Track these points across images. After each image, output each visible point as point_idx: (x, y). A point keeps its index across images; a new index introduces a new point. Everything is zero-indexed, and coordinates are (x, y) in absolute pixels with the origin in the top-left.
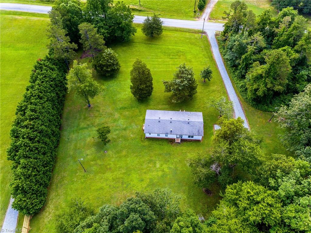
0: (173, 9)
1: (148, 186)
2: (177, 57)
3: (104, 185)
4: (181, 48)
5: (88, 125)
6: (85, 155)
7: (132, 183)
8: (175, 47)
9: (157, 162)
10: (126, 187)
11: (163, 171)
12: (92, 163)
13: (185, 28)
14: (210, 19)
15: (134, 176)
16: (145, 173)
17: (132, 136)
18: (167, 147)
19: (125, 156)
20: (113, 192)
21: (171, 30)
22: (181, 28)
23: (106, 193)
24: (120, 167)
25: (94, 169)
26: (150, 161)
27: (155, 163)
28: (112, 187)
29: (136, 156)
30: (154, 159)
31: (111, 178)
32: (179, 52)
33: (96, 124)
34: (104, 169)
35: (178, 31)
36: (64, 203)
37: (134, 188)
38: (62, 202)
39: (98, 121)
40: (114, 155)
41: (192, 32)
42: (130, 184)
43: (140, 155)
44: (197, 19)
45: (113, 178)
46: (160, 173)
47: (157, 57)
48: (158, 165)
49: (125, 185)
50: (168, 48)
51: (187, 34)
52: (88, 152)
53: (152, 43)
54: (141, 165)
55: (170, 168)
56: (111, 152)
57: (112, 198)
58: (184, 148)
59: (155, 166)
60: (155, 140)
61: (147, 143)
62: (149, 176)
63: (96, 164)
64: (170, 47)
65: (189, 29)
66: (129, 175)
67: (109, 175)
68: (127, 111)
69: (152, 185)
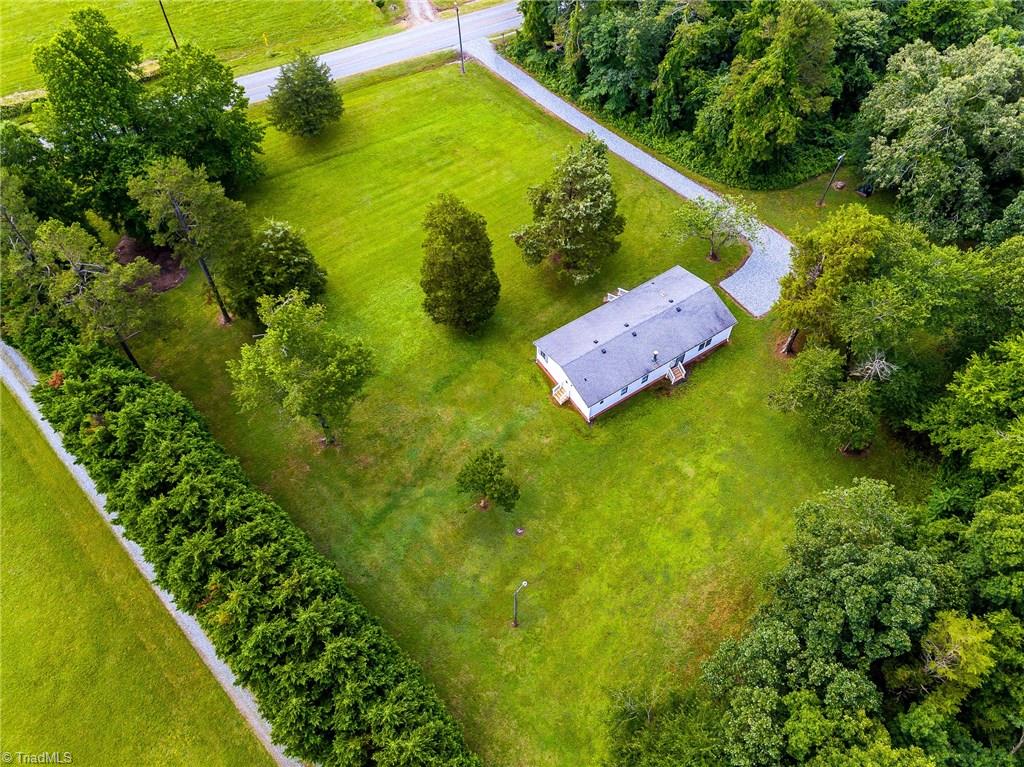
1: (715, 535)
2: (448, 158)
3: (604, 619)
4: (436, 127)
5: (389, 494)
6: (468, 584)
7: (669, 560)
8: (414, 134)
9: (679, 463)
10: (667, 583)
11: (713, 474)
13: (393, 66)
14: (440, 10)
15: (659, 538)
16: (677, 511)
17: (546, 441)
18: (665, 411)
19: (586, 504)
20: (645, 620)
21: (355, 89)
22: (379, 70)
23: (631, 638)
24: (601, 544)
25: (534, 603)
26: (660, 474)
27: (676, 471)
28: (629, 609)
29: (612, 485)
30: (662, 461)
31: (605, 589)
32: (437, 142)
33: (410, 475)
34: (562, 580)
35: (379, 82)
36: (548, 753)
37: (689, 567)
38: (537, 757)
39: (406, 464)
40: (550, 523)
41: (419, 68)
42: (667, 566)
43: (620, 476)
44: (403, 24)
45: (609, 586)
46: (713, 485)
47: (389, 187)
48: (689, 470)
49: (659, 579)
50: (398, 146)
51: (412, 79)
52: (470, 568)
53: (331, 154)
54: (650, 498)
55: (721, 457)
56: (536, 522)
57: (658, 635)
58: (708, 385)
59: (684, 477)
60: (618, 413)
61: (603, 435)
62: (692, 512)
64: (399, 140)
65: (406, 63)
66: (643, 545)
67: (589, 586)
68: (464, 383)
69: (721, 527)
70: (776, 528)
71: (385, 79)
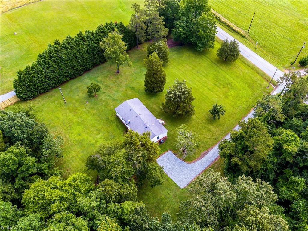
0: (273, 50)
1: (78, 141)
2: (221, 86)
3: (62, 117)
4: (236, 83)
5: (101, 81)
6: (77, 94)
8: (231, 79)
9: (101, 134)
11: (96, 142)
12: (74, 101)
15: (80, 129)
16: (87, 133)
19: (92, 114)
20: (59, 125)
21: (248, 66)
23: (56, 122)
24: (81, 117)
25: (69, 105)
26: (99, 130)
28: (63, 122)
29: (97, 120)
30: (102, 130)
31: (69, 118)
32: (229, 84)
34: (74, 111)
35: (254, 70)
37: (70, 134)
39: (109, 83)
40: (88, 108)
42: (72, 130)
43: (99, 121)
45: (70, 118)
46: (93, 141)
47: (205, 76)
48: (98, 136)
49: (69, 128)
50: (224, 76)
52: (80, 94)
53: (217, 64)
54: (92, 127)
56: (89, 105)
57: (55, 127)
59: (97, 135)
60: (119, 121)
61: (112, 118)
62: (85, 136)
63: (74, 104)
64: (227, 76)
66: (79, 125)
68: (132, 92)
69: (80, 143)
70: (77, 156)
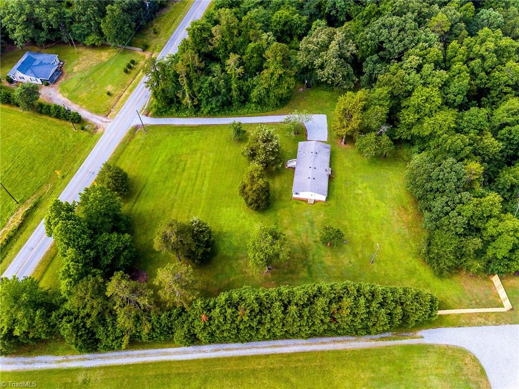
1: (382, 201)
2: (182, 164)
3: (386, 242)
4: (163, 156)
5: (304, 266)
6: (350, 265)
7: (381, 215)
8: (158, 164)
9: (356, 192)
10: (387, 221)
11: (365, 188)
12: (360, 256)
13: (118, 147)
14: (107, 116)
15: (374, 213)
16: (369, 203)
17: (322, 216)
18: (337, 182)
19: (350, 221)
20: (393, 233)
22: (114, 153)
23: (396, 240)
24: (364, 226)
25: (369, 254)
26: (355, 198)
27: (357, 194)
28: (388, 234)
29: (349, 211)
30: (352, 195)
31: (378, 235)
32: (170, 161)
33: (302, 256)
34: (367, 242)
36: (412, 280)
37: (387, 213)
38: (411, 283)
39: (297, 254)
40: (349, 233)
41: (128, 141)
42: (383, 218)
43: (349, 208)
44: (100, 130)
46: (368, 190)
47: (176, 187)
48: (360, 192)
49: (385, 222)
50: (158, 173)
51: (131, 147)
52: (346, 262)
53: (138, 193)
54: (361, 206)
55: (362, 183)
56: (346, 236)
57: (399, 234)
58: (338, 168)
59: (361, 194)
61: (332, 202)
62: (373, 201)
63: (362, 251)
64: (155, 170)
65: (121, 143)
66: (372, 218)
67: (374, 238)
69: (382, 198)
70: (391, 187)
71: (120, 154)
